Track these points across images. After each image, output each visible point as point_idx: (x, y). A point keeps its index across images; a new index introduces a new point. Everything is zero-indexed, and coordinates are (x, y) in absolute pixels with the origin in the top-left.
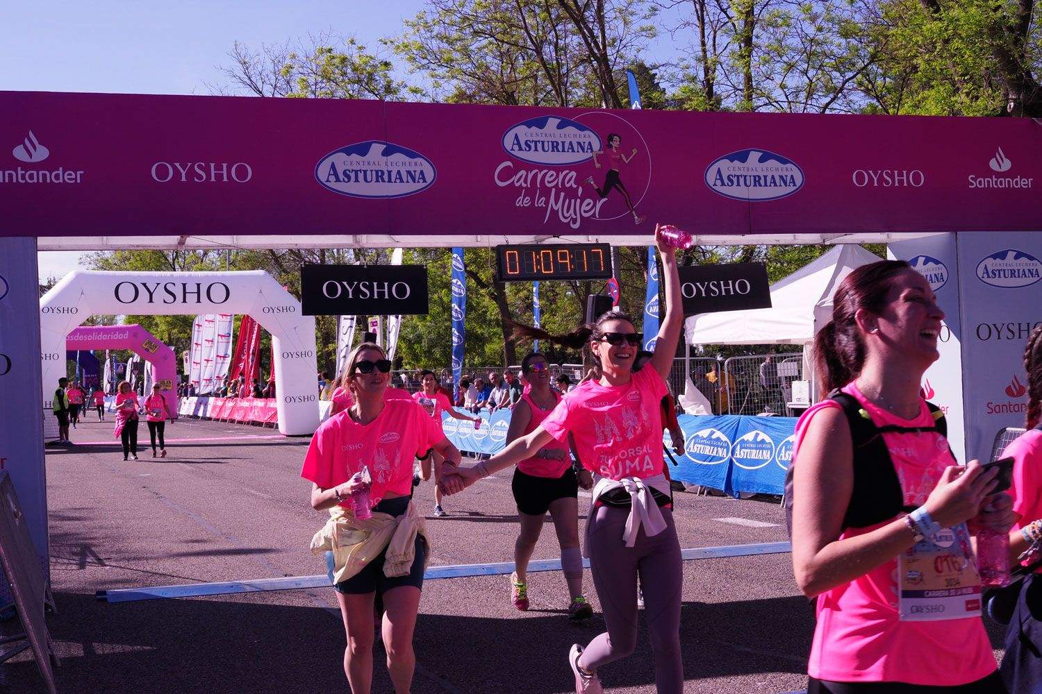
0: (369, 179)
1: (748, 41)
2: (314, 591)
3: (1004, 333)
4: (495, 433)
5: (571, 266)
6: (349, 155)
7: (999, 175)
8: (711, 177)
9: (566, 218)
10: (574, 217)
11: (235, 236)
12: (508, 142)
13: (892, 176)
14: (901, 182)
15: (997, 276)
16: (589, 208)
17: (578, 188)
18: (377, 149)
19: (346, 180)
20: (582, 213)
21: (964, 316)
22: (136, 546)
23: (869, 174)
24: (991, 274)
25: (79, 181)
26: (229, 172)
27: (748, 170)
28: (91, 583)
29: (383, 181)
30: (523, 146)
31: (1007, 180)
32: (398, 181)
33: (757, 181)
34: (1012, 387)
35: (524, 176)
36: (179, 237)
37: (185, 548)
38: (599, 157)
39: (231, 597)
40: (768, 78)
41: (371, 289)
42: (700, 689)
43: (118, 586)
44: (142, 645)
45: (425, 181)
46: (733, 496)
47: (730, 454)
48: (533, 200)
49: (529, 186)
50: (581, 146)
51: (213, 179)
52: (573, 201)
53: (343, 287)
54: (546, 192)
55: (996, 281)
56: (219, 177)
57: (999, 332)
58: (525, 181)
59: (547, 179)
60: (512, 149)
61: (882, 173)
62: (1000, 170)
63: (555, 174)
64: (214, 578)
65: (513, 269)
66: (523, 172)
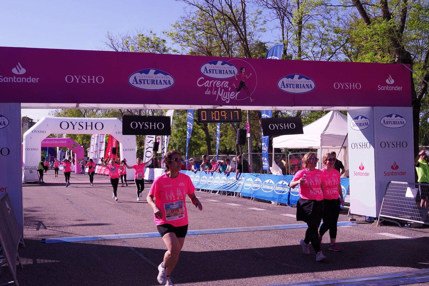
0: (149, 83)
1: (300, 34)
2: (125, 240)
3: (391, 145)
4: (202, 181)
5: (226, 117)
6: (141, 73)
7: (390, 85)
8: (280, 84)
9: (224, 99)
10: (227, 99)
11: (98, 104)
12: (203, 69)
13: (349, 85)
14: (352, 87)
15: (388, 123)
16: (233, 95)
17: (229, 88)
18: (152, 71)
19: (140, 83)
20: (230, 97)
21: (376, 139)
22: (60, 222)
23: (340, 84)
24: (386, 123)
25: (37, 82)
26: (95, 80)
27: (294, 82)
28: (40, 236)
29: (154, 84)
30: (208, 71)
31: (393, 87)
32: (160, 84)
33: (297, 86)
34: (394, 166)
35: (208, 83)
36: (76, 104)
37: (79, 223)
38: (237, 76)
39: (93, 242)
40: (306, 48)
41: (149, 125)
42: (266, 280)
43: (51, 237)
44: (56, 260)
45: (170, 84)
46: (290, 206)
47: (289, 190)
48: (211, 92)
49: (210, 87)
50: (230, 71)
51: (89, 82)
52: (227, 92)
53: (138, 124)
54: (216, 89)
55: (388, 126)
56: (91, 81)
57: (389, 145)
58: (209, 85)
59: (217, 84)
60: (204, 73)
61: (345, 84)
62: (390, 84)
63: (220, 82)
64: (88, 235)
65: (204, 118)
66: (208, 81)
